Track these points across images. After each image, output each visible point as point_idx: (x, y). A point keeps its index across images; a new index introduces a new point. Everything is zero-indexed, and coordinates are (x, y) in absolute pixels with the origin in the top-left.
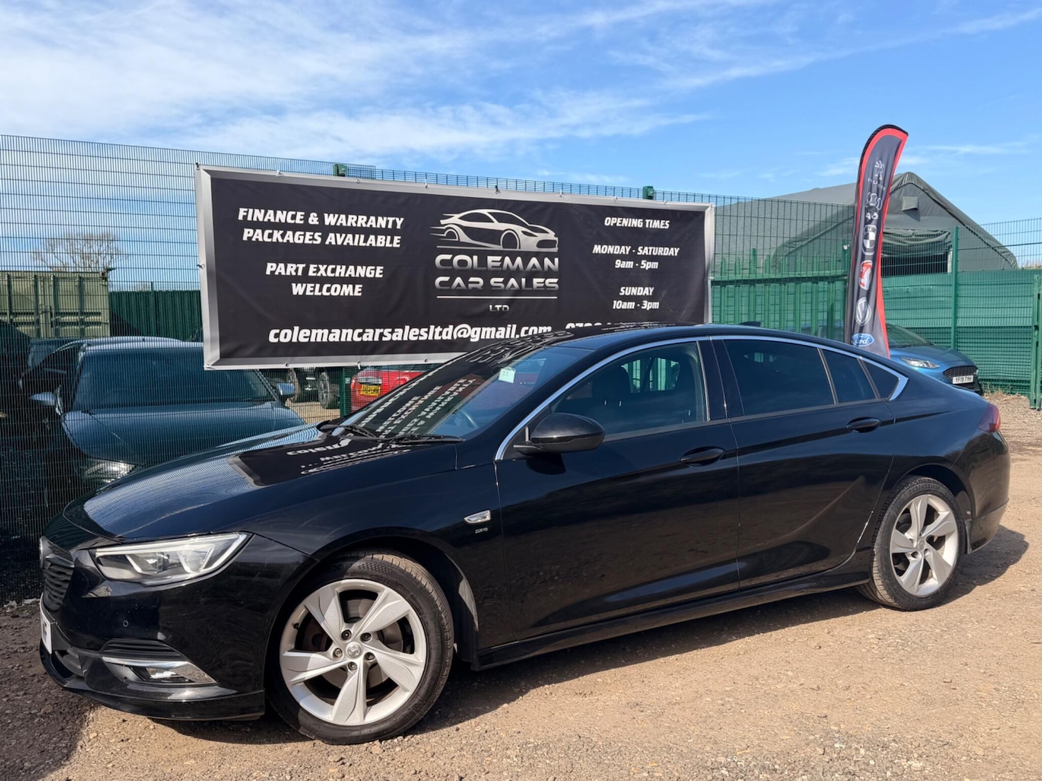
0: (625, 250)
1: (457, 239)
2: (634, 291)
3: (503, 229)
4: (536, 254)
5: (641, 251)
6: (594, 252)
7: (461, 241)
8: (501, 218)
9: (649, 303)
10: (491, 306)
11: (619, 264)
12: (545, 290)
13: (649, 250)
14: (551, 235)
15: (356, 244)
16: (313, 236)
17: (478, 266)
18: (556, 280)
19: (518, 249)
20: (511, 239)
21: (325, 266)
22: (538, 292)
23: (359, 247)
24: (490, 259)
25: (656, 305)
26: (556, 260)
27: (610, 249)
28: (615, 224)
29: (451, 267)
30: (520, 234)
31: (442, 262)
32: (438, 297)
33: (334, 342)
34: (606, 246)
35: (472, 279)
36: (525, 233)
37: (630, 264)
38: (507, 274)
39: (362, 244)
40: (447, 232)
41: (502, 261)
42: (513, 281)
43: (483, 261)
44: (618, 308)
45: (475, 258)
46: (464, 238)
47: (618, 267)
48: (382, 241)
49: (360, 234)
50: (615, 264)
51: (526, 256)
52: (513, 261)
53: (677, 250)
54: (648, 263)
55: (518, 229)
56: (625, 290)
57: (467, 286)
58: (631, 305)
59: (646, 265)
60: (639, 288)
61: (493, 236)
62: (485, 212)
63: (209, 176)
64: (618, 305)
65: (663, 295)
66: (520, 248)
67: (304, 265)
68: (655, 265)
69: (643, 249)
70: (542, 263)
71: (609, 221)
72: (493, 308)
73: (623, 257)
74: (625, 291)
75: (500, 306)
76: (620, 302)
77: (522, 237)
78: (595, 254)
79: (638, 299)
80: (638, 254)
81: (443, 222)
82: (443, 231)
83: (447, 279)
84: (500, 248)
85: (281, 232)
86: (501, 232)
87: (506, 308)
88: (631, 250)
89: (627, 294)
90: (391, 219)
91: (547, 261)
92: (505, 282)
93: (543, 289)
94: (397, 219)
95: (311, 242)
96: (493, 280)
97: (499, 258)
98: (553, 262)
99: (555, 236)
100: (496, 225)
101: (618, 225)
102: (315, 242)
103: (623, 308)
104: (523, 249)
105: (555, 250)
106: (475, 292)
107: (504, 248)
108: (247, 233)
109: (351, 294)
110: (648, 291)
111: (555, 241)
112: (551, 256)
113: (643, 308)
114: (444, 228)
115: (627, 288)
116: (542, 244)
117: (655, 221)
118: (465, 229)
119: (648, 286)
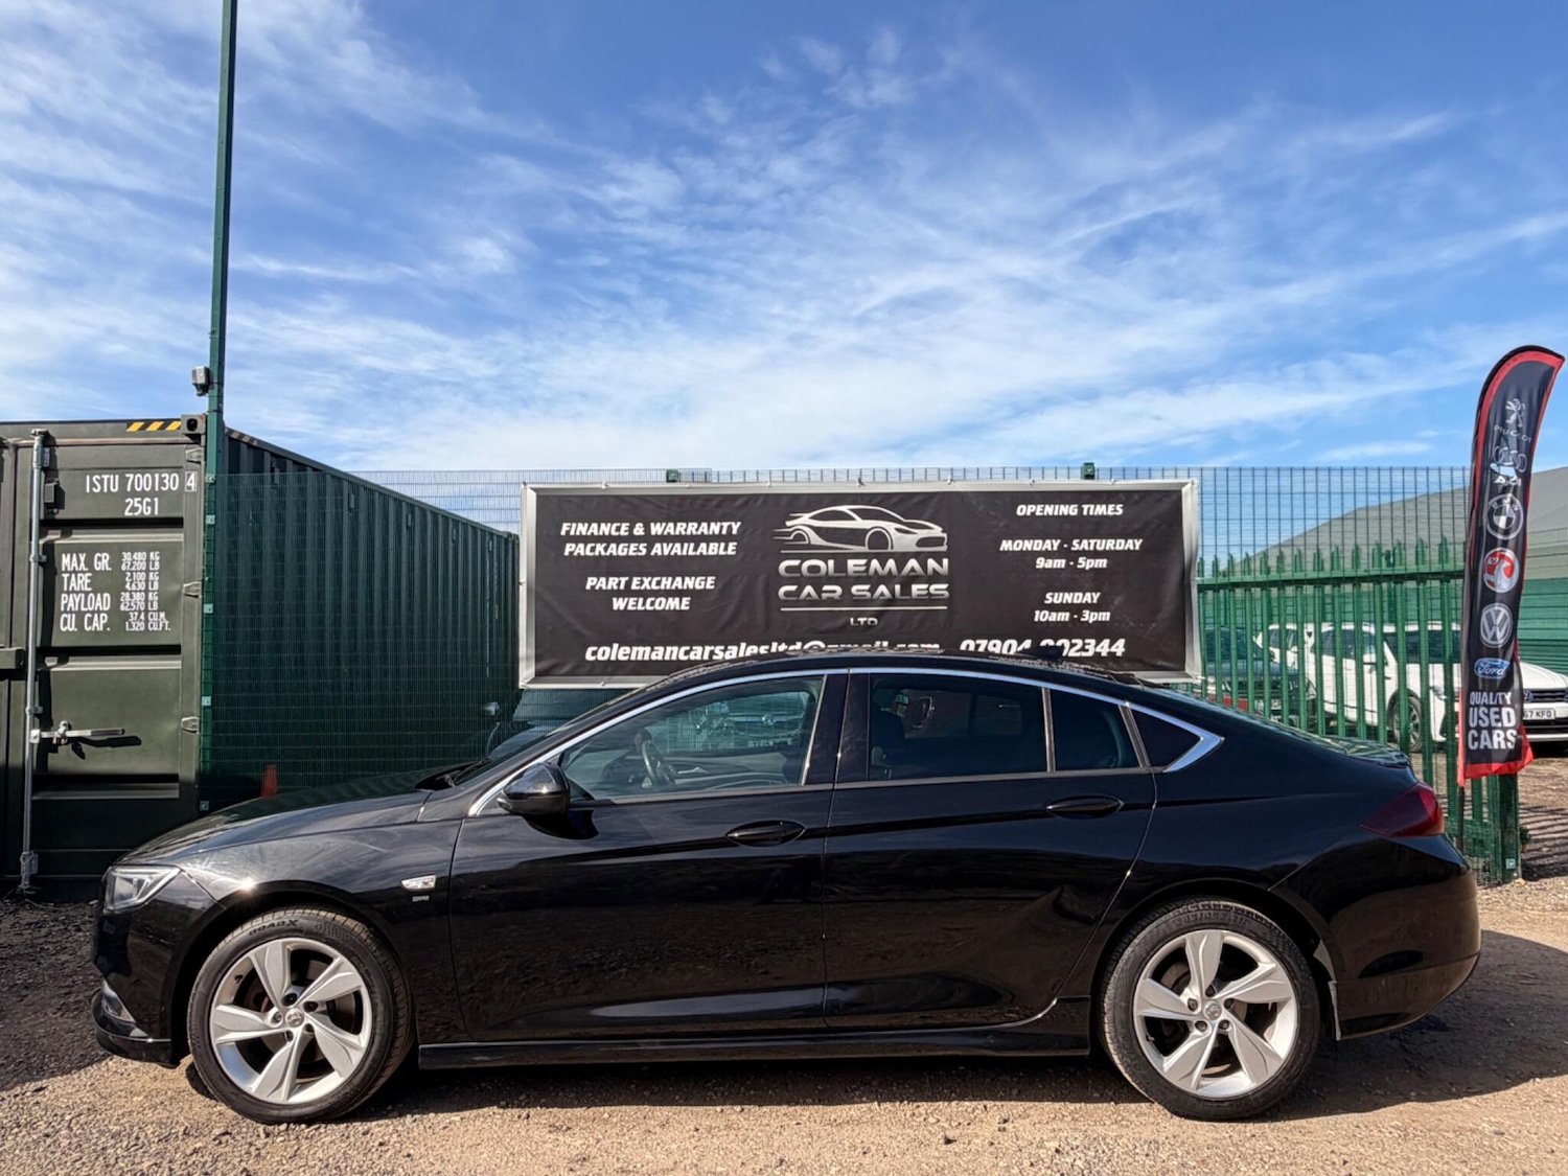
0: (1052, 544)
1: (807, 542)
2: (1068, 598)
3: (868, 527)
4: (916, 555)
5: (1077, 545)
6: (1001, 549)
7: (812, 543)
8: (864, 515)
9: (1092, 614)
10: (852, 620)
11: (1041, 563)
12: (930, 599)
13: (1089, 544)
14: (936, 531)
15: (685, 553)
16: (638, 547)
17: (835, 571)
18: (945, 586)
19: (889, 550)
20: (880, 539)
21: (650, 579)
22: (919, 601)
23: (687, 556)
24: (851, 563)
25: (1105, 616)
26: (945, 561)
27: (1028, 545)
28: (1033, 514)
29: (799, 575)
30: (893, 532)
31: (788, 569)
32: (783, 609)
33: (657, 661)
34: (1020, 542)
35: (826, 588)
36: (898, 530)
37: (1060, 563)
38: (875, 580)
39: (691, 553)
40: (794, 534)
41: (868, 565)
42: (882, 588)
43: (841, 566)
44: (1042, 619)
45: (831, 563)
46: (816, 540)
47: (1041, 567)
48: (714, 549)
49: (689, 542)
50: (1035, 564)
51: (902, 559)
52: (883, 564)
53: (1138, 543)
54: (1089, 561)
55: (890, 527)
56: (1053, 596)
57: (820, 596)
58: (1064, 616)
59: (1085, 564)
60: (1076, 594)
61: (856, 536)
62: (844, 508)
63: (534, 494)
64: (1041, 616)
65: (1116, 602)
66: (892, 548)
67: (627, 578)
68: (1102, 563)
69: (1080, 543)
70: (924, 566)
71: (1023, 510)
72: (855, 621)
73: (1048, 555)
74: (1050, 598)
75: (865, 619)
76: (1047, 612)
77: (895, 535)
78: (1004, 551)
79: (1076, 609)
80: (1073, 549)
81: (788, 523)
82: (790, 534)
83: (793, 588)
84: (865, 549)
85: (604, 545)
86: (865, 531)
87: (872, 622)
88: (1060, 546)
89: (1056, 602)
90: (726, 524)
91: (931, 563)
92: (872, 590)
93: (927, 597)
94: (733, 524)
95: (635, 554)
96: (854, 589)
97: (863, 562)
98: (941, 565)
99: (943, 532)
100: (859, 523)
101: (1038, 514)
102: (639, 554)
103: (1050, 620)
104: (897, 549)
105: (944, 548)
106: (832, 602)
107: (870, 548)
108: (569, 548)
109: (678, 608)
110: (1091, 597)
111: (943, 538)
112: (938, 557)
113: (1082, 619)
114: (790, 530)
115: (1056, 594)
116: (922, 542)
117: (1098, 506)
118: (817, 530)
119: (1091, 591)
